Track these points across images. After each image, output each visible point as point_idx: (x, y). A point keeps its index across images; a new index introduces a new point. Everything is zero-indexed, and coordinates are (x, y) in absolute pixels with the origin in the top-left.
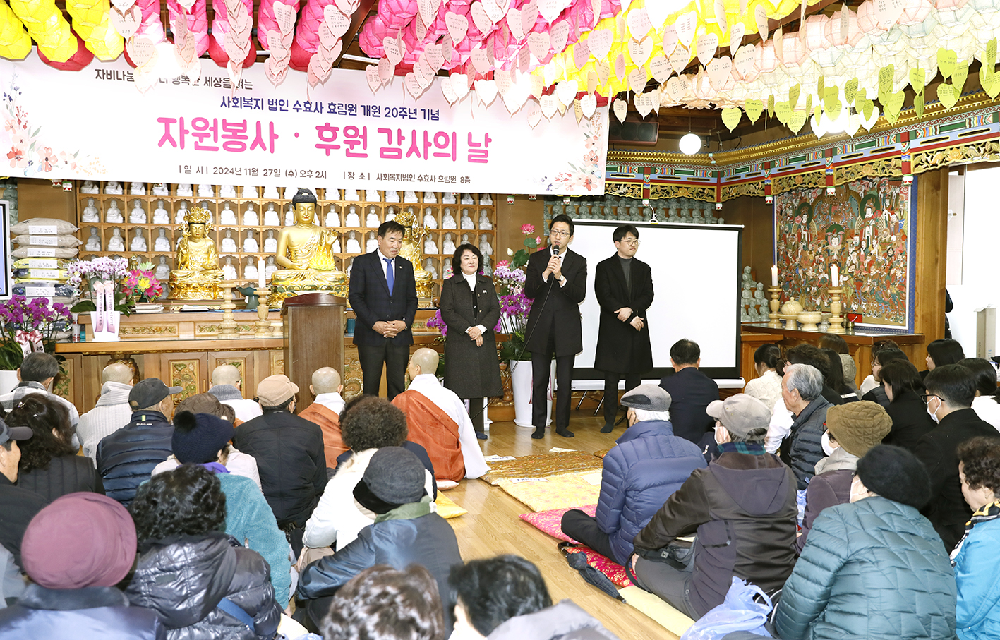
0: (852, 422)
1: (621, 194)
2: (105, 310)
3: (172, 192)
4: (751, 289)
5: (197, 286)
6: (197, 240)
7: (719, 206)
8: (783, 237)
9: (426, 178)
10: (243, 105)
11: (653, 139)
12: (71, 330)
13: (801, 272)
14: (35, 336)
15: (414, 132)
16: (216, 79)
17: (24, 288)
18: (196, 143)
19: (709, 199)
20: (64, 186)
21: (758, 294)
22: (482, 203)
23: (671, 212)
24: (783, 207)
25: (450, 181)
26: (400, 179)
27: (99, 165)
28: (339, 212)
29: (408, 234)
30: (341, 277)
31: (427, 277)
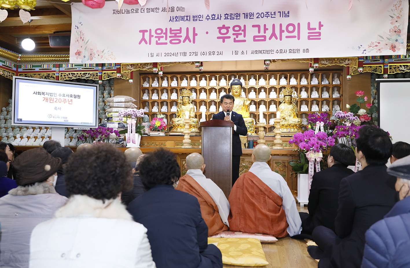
2: (131, 133)
6: (186, 104)
10: (180, 20)
12: (123, 143)
15: (274, 25)
16: (167, 8)
17: (106, 124)
18: (157, 41)
25: (296, 52)
26: (265, 53)
27: (113, 56)
28: (256, 91)
29: (289, 99)
30: (251, 121)
31: (299, 122)
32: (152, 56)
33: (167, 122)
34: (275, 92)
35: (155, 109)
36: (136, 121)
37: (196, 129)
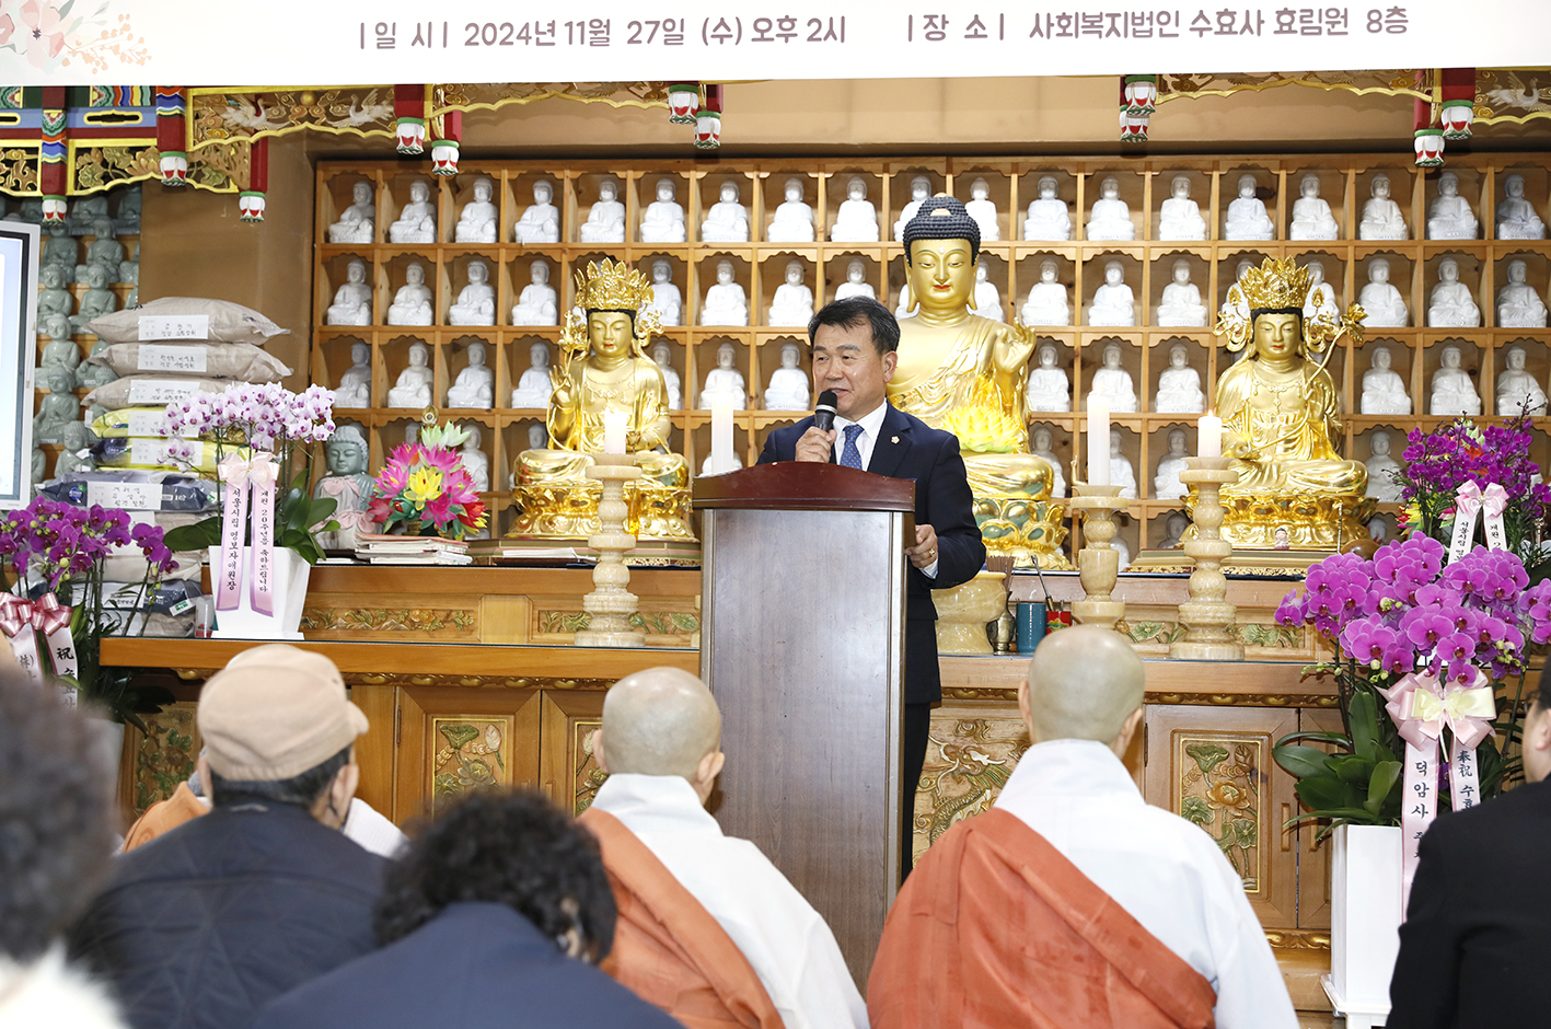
2: (248, 542)
5: (585, 498)
6: (610, 362)
9: (1226, 23)
12: (193, 611)
14: (49, 614)
17: (85, 484)
20: (243, 206)
25: (1325, 27)
26: (1122, 31)
27: (130, 37)
28: (1068, 280)
29: (1286, 335)
30: (1033, 475)
31: (1348, 482)
32: (386, 43)
33: (490, 473)
34: (1193, 289)
35: (410, 392)
36: (275, 469)
37: (672, 521)
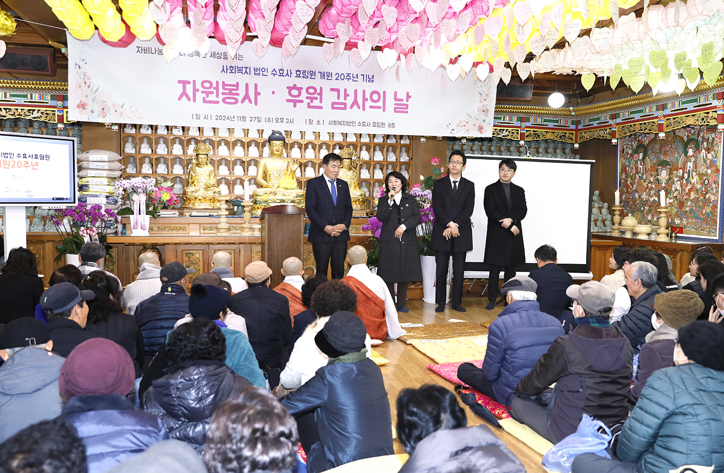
0: (673, 304)
1: (504, 136)
2: (140, 214)
3: (186, 133)
4: (599, 207)
5: (202, 198)
6: (202, 166)
7: (576, 146)
8: (624, 170)
9: (364, 124)
10: (236, 71)
11: (528, 96)
12: (116, 227)
13: (637, 196)
14: (93, 231)
15: (356, 91)
16: (218, 53)
17: (86, 198)
18: (204, 98)
19: (569, 141)
20: (113, 128)
21: (604, 211)
22: (402, 142)
23: (541, 150)
24: (625, 147)
25: (381, 126)
26: (345, 125)
27: (138, 113)
28: (301, 147)
29: (349, 163)
30: (301, 194)
31: (362, 195)
32: (198, 118)
34: (326, 150)
35: (146, 169)
36: (145, 199)
